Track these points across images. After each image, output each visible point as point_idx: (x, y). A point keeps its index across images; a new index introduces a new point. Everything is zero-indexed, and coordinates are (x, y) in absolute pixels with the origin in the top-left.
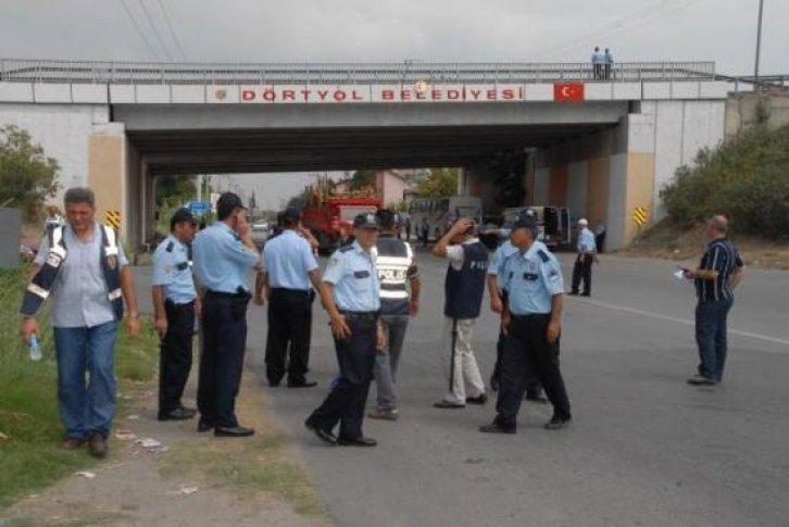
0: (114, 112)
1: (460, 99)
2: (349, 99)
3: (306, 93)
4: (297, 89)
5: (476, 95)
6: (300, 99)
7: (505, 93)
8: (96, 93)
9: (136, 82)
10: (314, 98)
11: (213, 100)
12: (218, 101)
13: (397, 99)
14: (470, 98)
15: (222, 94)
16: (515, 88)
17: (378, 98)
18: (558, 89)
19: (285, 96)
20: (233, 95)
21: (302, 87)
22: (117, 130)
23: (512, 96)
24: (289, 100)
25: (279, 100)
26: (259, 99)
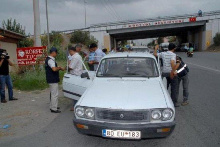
0: (107, 31)
1: (170, 23)
2: (148, 25)
3: (140, 25)
4: (139, 24)
5: (173, 22)
6: (139, 26)
7: (179, 21)
8: (104, 28)
9: (111, 26)
10: (142, 25)
11: (124, 27)
12: (125, 28)
13: (158, 24)
14: (172, 23)
15: (125, 26)
16: (181, 20)
17: (154, 24)
18: (190, 19)
19: (136, 25)
20: (127, 26)
21: (140, 24)
22: (108, 34)
23: (180, 22)
24: (137, 26)
25: (136, 26)
26: (132, 27)
